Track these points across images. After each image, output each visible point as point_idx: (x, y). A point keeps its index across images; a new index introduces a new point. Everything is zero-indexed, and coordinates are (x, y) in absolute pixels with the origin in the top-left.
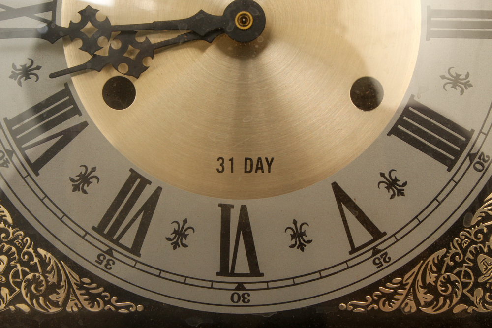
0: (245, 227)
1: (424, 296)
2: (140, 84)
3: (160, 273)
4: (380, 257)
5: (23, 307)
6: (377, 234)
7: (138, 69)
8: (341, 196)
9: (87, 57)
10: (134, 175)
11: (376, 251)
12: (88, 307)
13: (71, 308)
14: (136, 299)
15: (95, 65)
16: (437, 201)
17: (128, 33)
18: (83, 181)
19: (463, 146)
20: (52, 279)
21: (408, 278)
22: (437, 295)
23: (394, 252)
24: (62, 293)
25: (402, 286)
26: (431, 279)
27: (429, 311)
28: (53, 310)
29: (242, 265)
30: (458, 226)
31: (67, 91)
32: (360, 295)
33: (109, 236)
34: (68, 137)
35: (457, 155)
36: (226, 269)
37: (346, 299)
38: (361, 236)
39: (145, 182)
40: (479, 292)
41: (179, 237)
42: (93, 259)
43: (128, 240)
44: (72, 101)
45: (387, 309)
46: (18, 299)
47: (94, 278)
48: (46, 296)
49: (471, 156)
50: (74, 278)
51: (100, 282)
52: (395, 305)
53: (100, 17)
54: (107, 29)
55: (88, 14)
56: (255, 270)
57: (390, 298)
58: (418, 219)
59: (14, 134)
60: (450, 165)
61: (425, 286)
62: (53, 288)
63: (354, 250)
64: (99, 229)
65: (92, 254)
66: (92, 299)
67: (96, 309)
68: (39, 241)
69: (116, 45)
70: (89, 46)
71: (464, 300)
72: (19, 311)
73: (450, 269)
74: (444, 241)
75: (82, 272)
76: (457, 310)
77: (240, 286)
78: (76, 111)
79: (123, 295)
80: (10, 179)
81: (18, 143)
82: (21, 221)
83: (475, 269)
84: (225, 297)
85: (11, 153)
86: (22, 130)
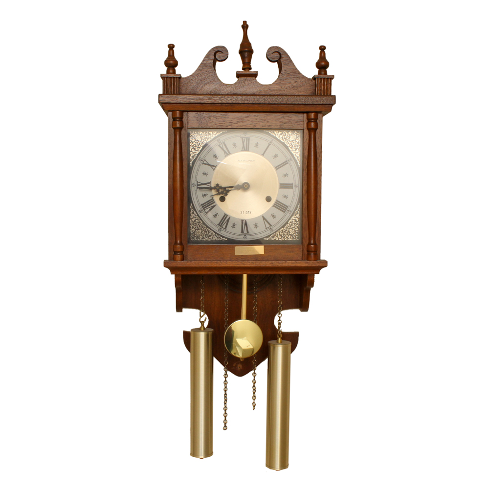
0: (246, 224)
1: (280, 237)
2: (226, 197)
3: (230, 233)
4: (271, 230)
5: (205, 240)
6: (271, 225)
7: (226, 195)
8: (264, 218)
9: (217, 193)
10: (225, 214)
11: (270, 228)
12: (216, 239)
13: (213, 239)
14: (226, 238)
15: (219, 194)
16: (282, 219)
17: (225, 188)
18: (216, 215)
19: (286, 209)
20: (210, 234)
21: (277, 233)
22: (282, 237)
23: (274, 229)
24: (212, 236)
25: (275, 235)
26: (281, 234)
27: (280, 240)
28: (210, 240)
29: (245, 231)
30: (287, 223)
31: (213, 199)
32: (267, 237)
33: (220, 226)
34: (213, 207)
35: (285, 210)
36: (242, 232)
38: (268, 226)
39: (227, 216)
40: (290, 236)
41: (234, 226)
43: (224, 227)
44: (213, 201)
45: (273, 239)
46: (203, 238)
47: (218, 234)
48: (208, 237)
49: (288, 211)
50: (214, 234)
51: (219, 235)
52: (274, 239)
53: (220, 185)
54: (221, 188)
55: (217, 185)
56: (248, 232)
57: (273, 237)
58: (278, 222)
59: (203, 207)
60: (284, 212)
62: (210, 236)
63: (266, 228)
64: (219, 225)
65: (217, 229)
66: (217, 237)
67: (218, 240)
68: (207, 227)
69: (222, 190)
70: (218, 191)
71: (287, 238)
72: (203, 240)
73: (284, 232)
74: (283, 227)
75: (215, 233)
77: (245, 235)
78: (214, 202)
79: (223, 237)
80: (202, 215)
81: (204, 208)
82: (204, 223)
83: (289, 232)
84: (242, 237)
85: (202, 210)
86: (204, 206)
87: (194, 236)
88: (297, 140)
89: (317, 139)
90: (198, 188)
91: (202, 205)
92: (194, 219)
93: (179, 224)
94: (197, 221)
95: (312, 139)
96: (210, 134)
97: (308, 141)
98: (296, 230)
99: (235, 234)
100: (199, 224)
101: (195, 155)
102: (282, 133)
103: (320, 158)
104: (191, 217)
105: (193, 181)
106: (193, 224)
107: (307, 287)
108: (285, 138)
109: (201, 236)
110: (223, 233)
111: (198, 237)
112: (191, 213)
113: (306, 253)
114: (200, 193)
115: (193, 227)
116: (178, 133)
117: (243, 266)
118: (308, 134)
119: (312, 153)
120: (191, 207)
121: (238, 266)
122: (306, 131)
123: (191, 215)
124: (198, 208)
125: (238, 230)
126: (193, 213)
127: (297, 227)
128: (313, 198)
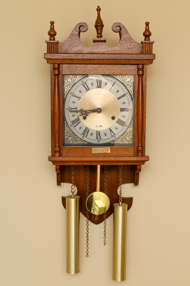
0: (99, 133)
1: (120, 141)
2: (87, 117)
3: (89, 139)
4: (115, 137)
5: (74, 143)
6: (114, 134)
7: (87, 115)
8: (110, 130)
9: (81, 114)
10: (86, 127)
12: (81, 143)
13: (79, 143)
14: (87, 142)
16: (122, 130)
17: (86, 111)
18: (81, 128)
19: (124, 124)
20: (77, 140)
22: (121, 141)
24: (78, 141)
25: (117, 140)
26: (121, 139)
27: (121, 143)
28: (77, 143)
30: (125, 133)
31: (79, 118)
32: (113, 141)
33: (83, 135)
34: (79, 123)
35: (124, 125)
36: (97, 138)
37: (111, 142)
39: (88, 128)
40: (126, 141)
41: (92, 135)
42: (82, 137)
43: (86, 135)
44: (79, 119)
46: (73, 142)
47: (82, 139)
48: (76, 141)
49: (125, 125)
50: (79, 139)
51: (82, 140)
52: (117, 142)
53: (83, 110)
54: (84, 111)
55: (81, 109)
56: (100, 138)
58: (119, 132)
60: (123, 126)
61: (120, 140)
62: (77, 141)
63: (112, 136)
64: (82, 134)
65: (81, 137)
66: (82, 142)
67: (82, 143)
68: (75, 135)
69: (85, 113)
70: (82, 113)
71: (125, 142)
72: (73, 143)
73: (123, 138)
74: (122, 135)
75: (80, 139)
76: (124, 143)
77: (99, 140)
78: (80, 120)
79: (85, 141)
80: (72, 128)
81: (73, 124)
82: (73, 133)
83: (126, 138)
84: (97, 142)
85: (72, 125)
86: (73, 122)
87: (67, 140)
88: (131, 81)
89: (143, 81)
90: (69, 111)
91: (72, 121)
92: (67, 130)
93: (58, 134)
94: (69, 131)
95: (141, 81)
96: (77, 77)
97: (137, 82)
98: (130, 137)
99: (92, 140)
100: (70, 134)
101: (68, 90)
102: (122, 77)
103: (145, 93)
104: (65, 129)
105: (66, 107)
106: (67, 134)
107: (137, 172)
108: (123, 80)
109: (71, 141)
110: (85, 139)
111: (69, 141)
112: (65, 126)
113: (136, 152)
114: (71, 114)
115: (66, 135)
116: (57, 77)
117: (97, 160)
118: (138, 78)
119: (140, 90)
120: (65, 123)
121: (94, 160)
122: (137, 76)
123: (65, 128)
124: (70, 123)
125: (94, 137)
126: (66, 127)
127: (131, 135)
128: (140, 118)
